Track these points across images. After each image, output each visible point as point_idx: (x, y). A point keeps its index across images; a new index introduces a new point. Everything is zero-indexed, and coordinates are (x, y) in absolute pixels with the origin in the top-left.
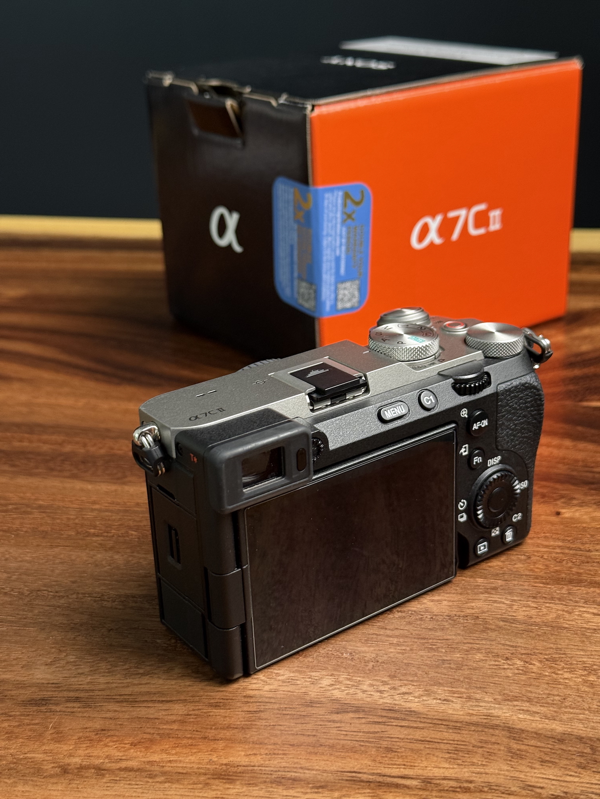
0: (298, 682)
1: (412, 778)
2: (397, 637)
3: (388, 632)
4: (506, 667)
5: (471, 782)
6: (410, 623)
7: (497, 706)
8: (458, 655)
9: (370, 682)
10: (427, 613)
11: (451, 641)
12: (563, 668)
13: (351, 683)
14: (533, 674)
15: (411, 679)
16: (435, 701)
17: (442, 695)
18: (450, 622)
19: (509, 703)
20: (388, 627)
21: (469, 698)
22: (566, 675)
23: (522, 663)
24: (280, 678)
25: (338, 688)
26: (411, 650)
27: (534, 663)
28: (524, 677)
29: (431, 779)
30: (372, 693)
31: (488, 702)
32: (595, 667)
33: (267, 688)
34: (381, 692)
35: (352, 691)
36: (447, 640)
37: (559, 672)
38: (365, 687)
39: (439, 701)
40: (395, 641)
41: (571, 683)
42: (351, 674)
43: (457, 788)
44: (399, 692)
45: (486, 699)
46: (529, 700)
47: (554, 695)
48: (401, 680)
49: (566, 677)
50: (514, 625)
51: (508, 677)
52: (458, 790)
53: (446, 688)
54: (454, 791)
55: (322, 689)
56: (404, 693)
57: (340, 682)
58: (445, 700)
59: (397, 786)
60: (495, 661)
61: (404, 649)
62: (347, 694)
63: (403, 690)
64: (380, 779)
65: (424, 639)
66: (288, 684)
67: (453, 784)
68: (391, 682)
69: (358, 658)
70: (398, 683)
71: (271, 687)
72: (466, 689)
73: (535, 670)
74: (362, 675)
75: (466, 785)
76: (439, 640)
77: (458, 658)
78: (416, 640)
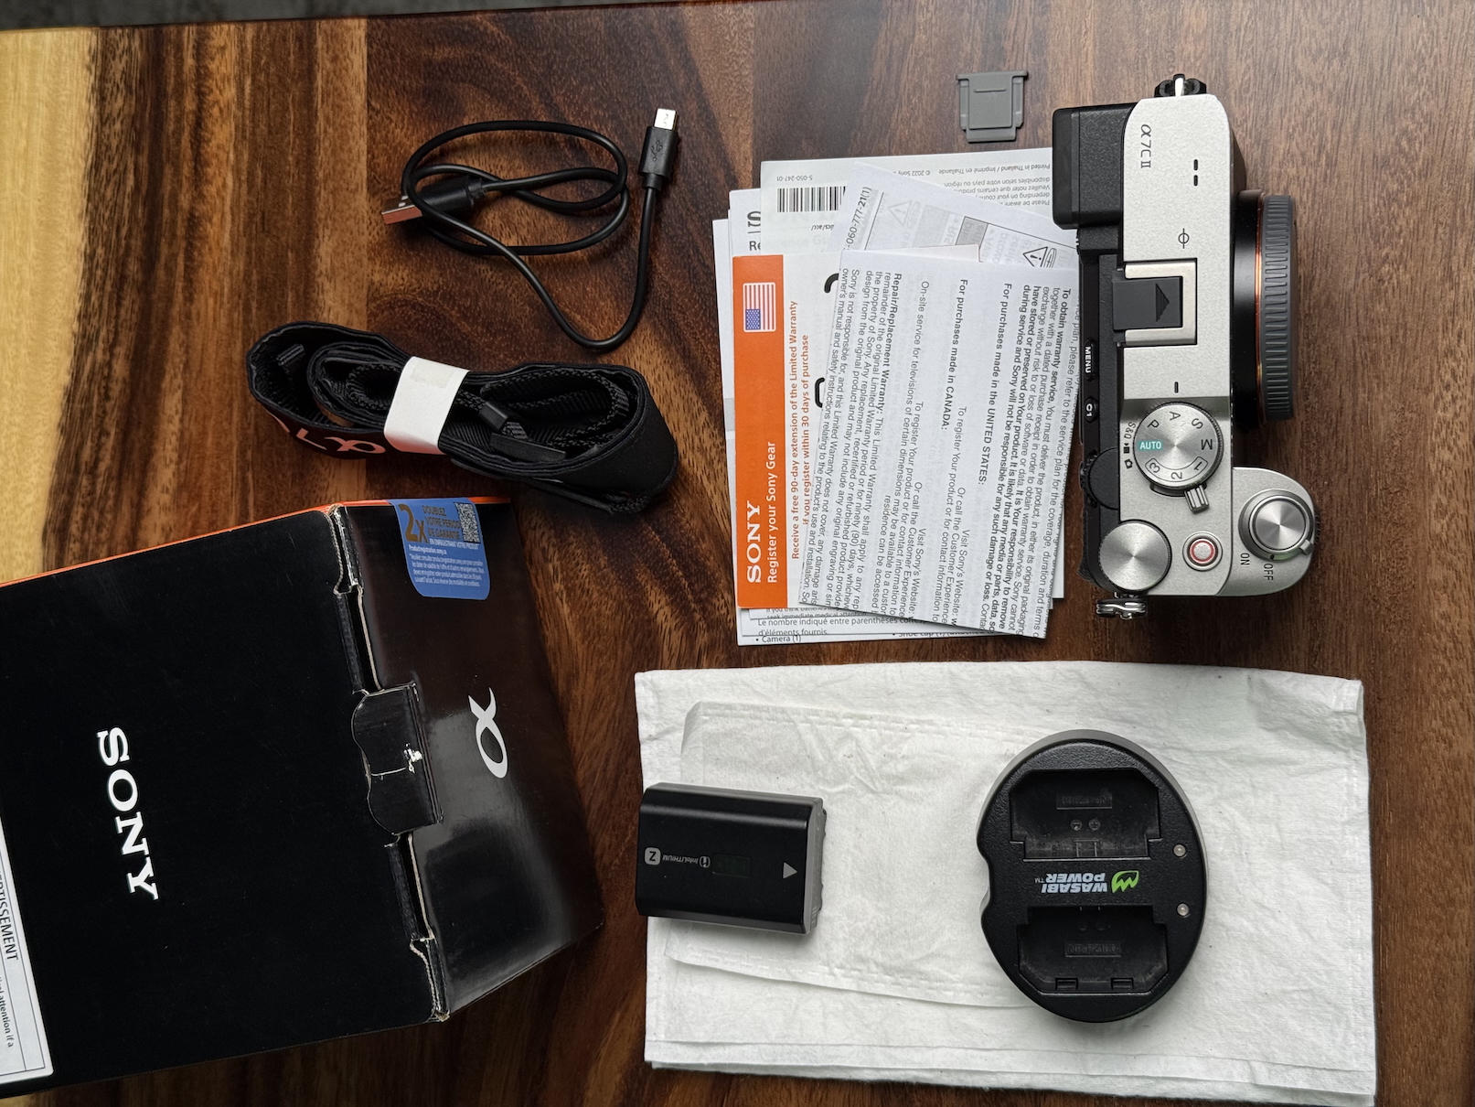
0: (1449, 482)
2: (1355, 396)
3: (1348, 404)
4: (1395, 281)
6: (1328, 385)
7: (1462, 286)
8: (1382, 329)
9: (1439, 412)
10: (1307, 368)
11: (1356, 339)
12: (1389, 224)
13: (1444, 431)
14: (1405, 254)
15: (1428, 372)
16: (1463, 345)
17: (1452, 339)
18: (1319, 341)
19: (1455, 274)
20: (1338, 405)
21: (1453, 313)
22: (1402, 222)
23: (1387, 266)
24: (1444, 501)
25: (1454, 440)
26: (1377, 377)
27: (1384, 254)
28: (1411, 263)
30: (1458, 407)
31: (1457, 294)
32: (1384, 195)
33: (1463, 511)
34: (1454, 400)
35: (1456, 428)
36: (1354, 342)
37: (1397, 229)
38: (1449, 415)
39: (1462, 341)
40: (1362, 396)
41: (1415, 217)
42: (1429, 432)
44: (1452, 382)
45: (1453, 297)
46: (1449, 257)
47: (1436, 232)
48: (1432, 382)
49: (1404, 223)
50: (1317, 277)
51: (1412, 279)
53: (1440, 337)
55: (1458, 456)
56: (1454, 376)
57: (1444, 441)
58: (1459, 336)
60: (1386, 292)
61: (1378, 385)
62: (1462, 430)
63: (1448, 377)
65: (1355, 366)
66: (1454, 493)
68: (1437, 391)
69: (1400, 428)
70: (1437, 384)
71: (1461, 506)
72: (1438, 316)
73: (1397, 253)
74: (1429, 422)
76: (1355, 351)
77: (1385, 329)
78: (1359, 375)
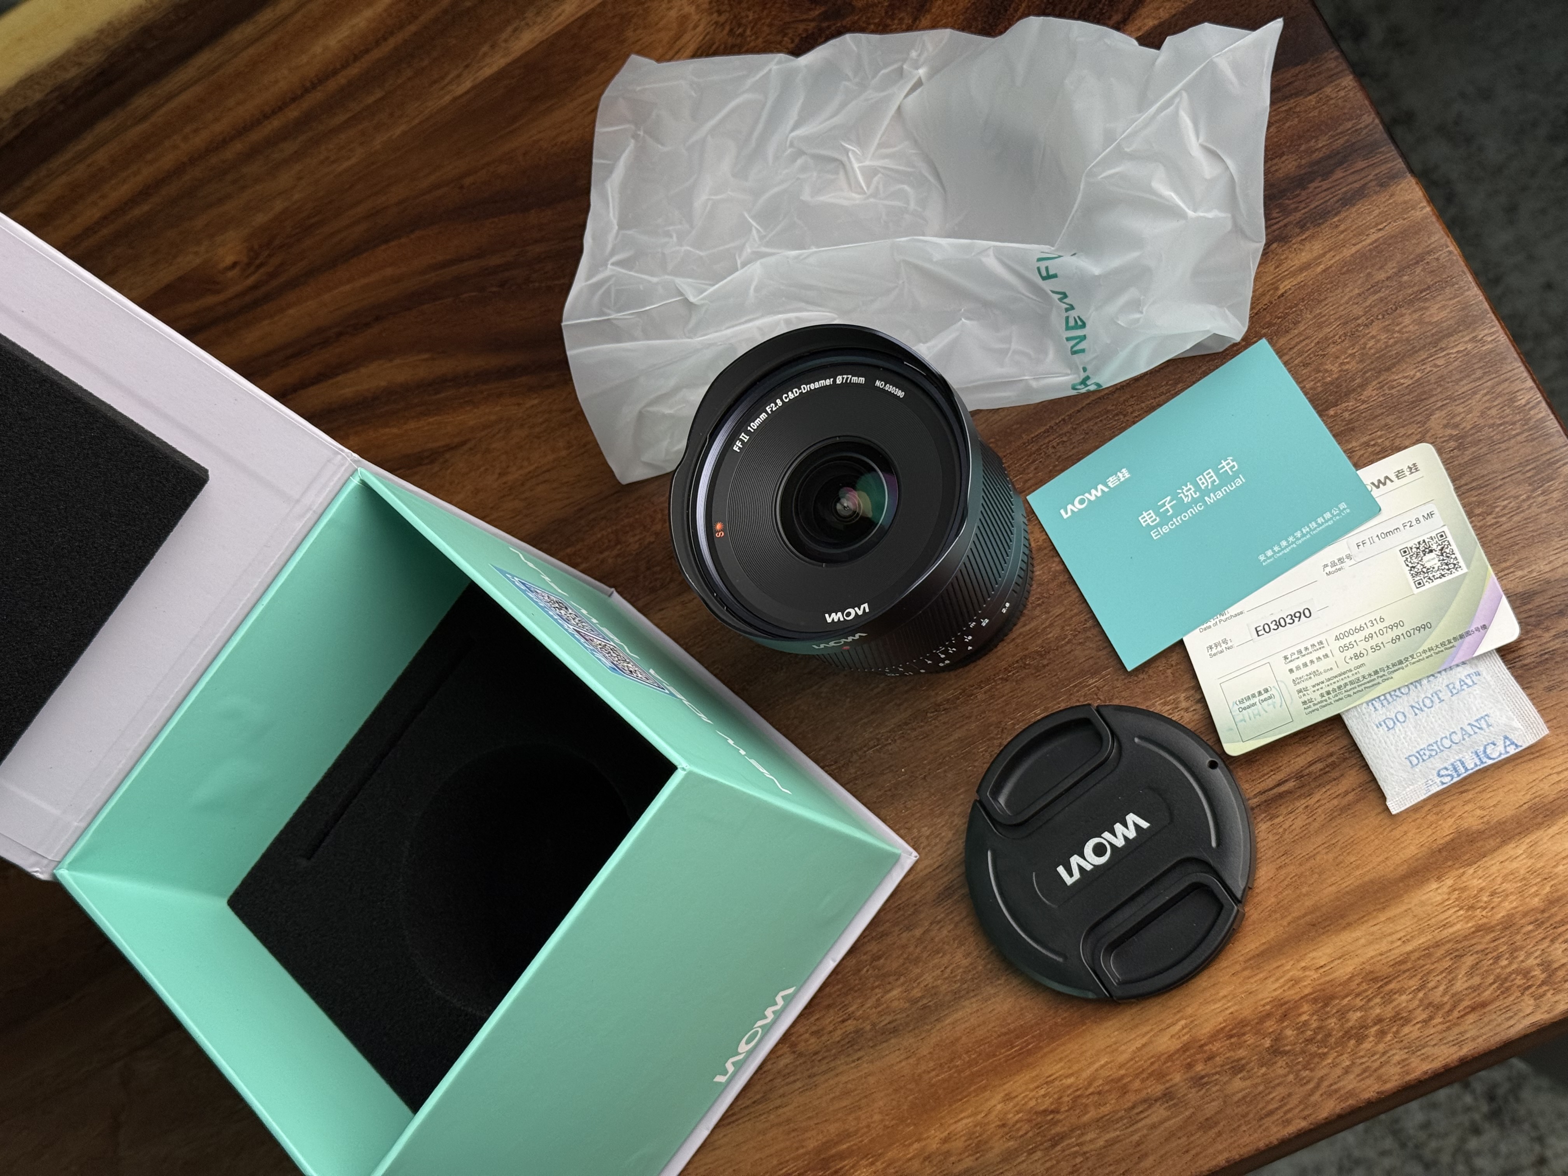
1: (1286, 781)
5: (1331, 755)
29: (1301, 771)
43: (1325, 768)
52: (1327, 769)
54: (1325, 773)
59: (1281, 796)
64: (1264, 797)
67: (1320, 766)
75: (1330, 760)
